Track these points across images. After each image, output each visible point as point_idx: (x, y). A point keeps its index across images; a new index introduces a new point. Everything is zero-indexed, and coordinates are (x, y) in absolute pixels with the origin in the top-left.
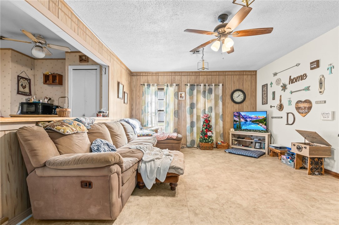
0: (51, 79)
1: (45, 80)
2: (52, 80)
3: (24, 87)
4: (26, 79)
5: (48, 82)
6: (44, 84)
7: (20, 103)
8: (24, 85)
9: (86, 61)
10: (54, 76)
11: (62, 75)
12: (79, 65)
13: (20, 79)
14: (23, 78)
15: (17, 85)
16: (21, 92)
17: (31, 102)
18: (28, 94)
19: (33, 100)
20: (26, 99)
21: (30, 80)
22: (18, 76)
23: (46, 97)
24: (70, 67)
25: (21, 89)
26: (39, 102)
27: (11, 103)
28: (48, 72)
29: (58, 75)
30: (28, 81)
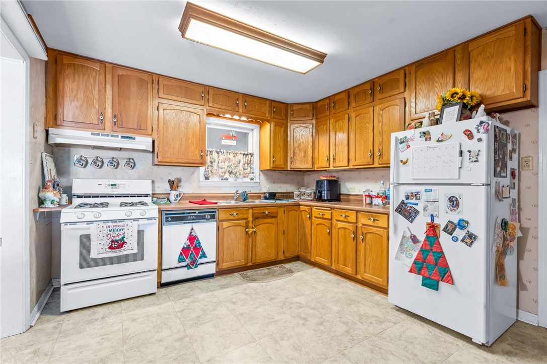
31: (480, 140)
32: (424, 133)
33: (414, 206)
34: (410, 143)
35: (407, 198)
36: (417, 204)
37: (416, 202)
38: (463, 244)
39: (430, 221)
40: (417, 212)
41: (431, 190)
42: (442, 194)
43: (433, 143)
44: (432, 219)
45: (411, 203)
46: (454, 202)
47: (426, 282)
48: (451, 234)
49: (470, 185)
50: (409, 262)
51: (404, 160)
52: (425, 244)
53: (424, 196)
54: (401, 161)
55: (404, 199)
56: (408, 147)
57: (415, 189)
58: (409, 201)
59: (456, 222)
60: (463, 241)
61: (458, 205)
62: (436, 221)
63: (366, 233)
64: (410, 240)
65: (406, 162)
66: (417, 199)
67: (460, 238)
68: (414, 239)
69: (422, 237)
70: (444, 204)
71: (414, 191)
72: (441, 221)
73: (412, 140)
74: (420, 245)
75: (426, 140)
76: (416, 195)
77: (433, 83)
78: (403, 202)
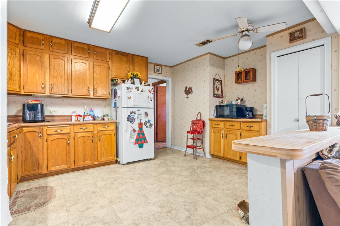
0: (243, 76)
1: (237, 79)
2: (245, 76)
3: (218, 90)
4: (219, 80)
5: (240, 80)
6: (235, 83)
7: (215, 106)
8: (218, 88)
9: (302, 37)
10: (247, 71)
11: (256, 69)
12: (289, 47)
13: (215, 81)
14: (217, 80)
15: (213, 88)
16: (216, 95)
17: (224, 104)
18: (221, 96)
19: (226, 102)
20: (219, 102)
21: (222, 81)
22: (214, 79)
23: (238, 98)
24: (273, 54)
25: (216, 92)
26: (231, 104)
27: (209, 107)
28: (240, 69)
29: (251, 70)
30: (220, 83)
31: (152, 94)
32: (137, 87)
33: (134, 117)
34: (131, 90)
35: (131, 114)
36: (135, 116)
37: (134, 115)
38: (149, 128)
39: (139, 122)
40: (135, 119)
41: (139, 110)
42: (143, 111)
43: (140, 92)
44: (140, 121)
45: (132, 116)
46: (146, 114)
47: (140, 145)
48: (146, 125)
49: (150, 108)
50: (134, 140)
51: (129, 97)
52: (139, 131)
53: (137, 112)
54: (128, 97)
55: (130, 114)
56: (131, 91)
57: (134, 110)
58: (132, 115)
59: (147, 121)
60: (149, 127)
61: (147, 115)
62: (142, 122)
63: (101, 136)
64: (133, 131)
65: (130, 98)
66: (135, 114)
67: (148, 126)
68: (134, 131)
69: (137, 129)
70: (143, 115)
71: (133, 111)
72: (143, 122)
73: (132, 89)
74: (137, 132)
75: (137, 90)
76: (134, 112)
77: (122, 64)
78: (129, 116)
